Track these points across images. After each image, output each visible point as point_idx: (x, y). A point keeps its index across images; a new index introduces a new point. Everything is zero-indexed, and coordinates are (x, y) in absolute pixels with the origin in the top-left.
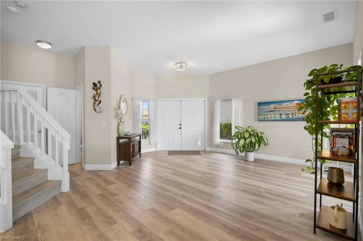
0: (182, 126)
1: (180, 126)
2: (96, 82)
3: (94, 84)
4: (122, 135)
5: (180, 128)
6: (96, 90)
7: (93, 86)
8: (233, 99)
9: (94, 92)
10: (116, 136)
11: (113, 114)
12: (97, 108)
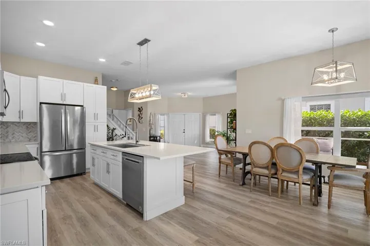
0: (185, 131)
3: (139, 108)
6: (140, 112)
7: (138, 109)
8: (216, 114)
9: (139, 113)
10: (149, 136)
11: (148, 124)
12: (140, 121)
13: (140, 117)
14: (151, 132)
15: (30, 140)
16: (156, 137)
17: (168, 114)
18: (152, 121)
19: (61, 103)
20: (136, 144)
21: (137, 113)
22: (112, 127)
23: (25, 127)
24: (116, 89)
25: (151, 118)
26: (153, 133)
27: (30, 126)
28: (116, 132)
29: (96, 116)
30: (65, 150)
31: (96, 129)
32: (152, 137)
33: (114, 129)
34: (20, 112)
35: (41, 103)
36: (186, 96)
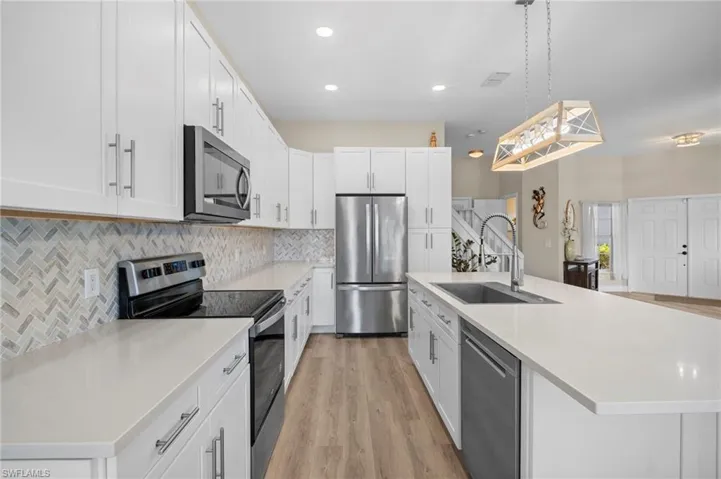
0: (690, 250)
1: (685, 250)
2: (537, 189)
3: (535, 192)
4: (572, 260)
5: (684, 253)
6: (538, 200)
7: (533, 194)
9: (535, 202)
10: (562, 260)
11: (561, 230)
12: (538, 222)
13: (538, 214)
14: (570, 249)
16: (586, 265)
17: (624, 203)
18: (572, 220)
19: (368, 192)
20: (512, 289)
21: (529, 203)
22: (464, 238)
23: (320, 237)
24: (480, 154)
25: (570, 215)
26: (575, 252)
28: (475, 248)
29: (429, 214)
30: (372, 283)
31: (429, 242)
32: (572, 263)
33: (470, 242)
34: (313, 213)
35: (337, 195)
36: (695, 141)
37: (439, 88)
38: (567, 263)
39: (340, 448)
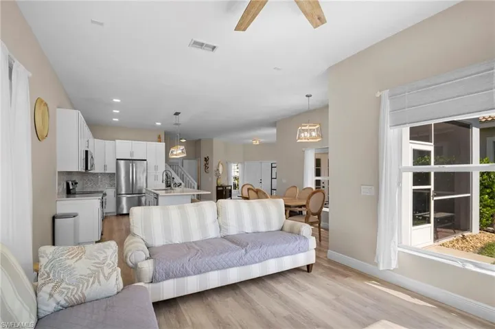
2: (206, 157)
4: (220, 185)
5: (261, 182)
7: (204, 159)
9: (206, 162)
11: (214, 174)
12: (206, 170)
13: (206, 167)
14: (219, 182)
15: (111, 186)
16: (226, 187)
17: (243, 163)
18: (220, 170)
19: (130, 158)
21: (203, 162)
23: (108, 176)
24: (185, 140)
25: (220, 167)
26: (223, 182)
27: (111, 175)
29: (156, 168)
30: (133, 193)
31: (156, 178)
32: (220, 187)
34: (105, 166)
35: (117, 159)
36: (258, 143)
37: (159, 124)
38: (217, 187)
39: (122, 230)
